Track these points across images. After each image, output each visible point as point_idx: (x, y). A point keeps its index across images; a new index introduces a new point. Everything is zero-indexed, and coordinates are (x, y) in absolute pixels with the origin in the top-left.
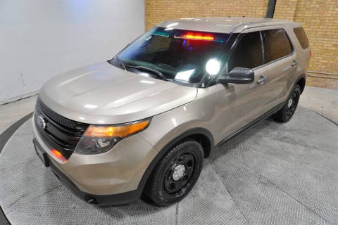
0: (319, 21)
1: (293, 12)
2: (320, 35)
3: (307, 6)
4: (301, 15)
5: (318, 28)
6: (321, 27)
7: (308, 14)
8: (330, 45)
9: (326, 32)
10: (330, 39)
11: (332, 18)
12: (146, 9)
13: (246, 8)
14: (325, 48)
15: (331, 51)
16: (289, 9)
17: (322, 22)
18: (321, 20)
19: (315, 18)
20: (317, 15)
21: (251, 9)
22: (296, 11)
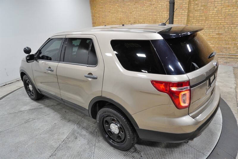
0: (205, 18)
1: (186, 13)
2: (207, 27)
3: (196, 9)
4: (192, 15)
5: (205, 23)
6: (207, 22)
7: (197, 14)
8: (215, 34)
9: (211, 25)
10: (214, 30)
11: (214, 16)
12: (93, 19)
13: (155, 13)
14: (212, 36)
15: (216, 38)
16: (183, 11)
17: (207, 19)
18: (206, 18)
19: (201, 16)
20: (203, 14)
21: (159, 14)
22: (188, 13)
